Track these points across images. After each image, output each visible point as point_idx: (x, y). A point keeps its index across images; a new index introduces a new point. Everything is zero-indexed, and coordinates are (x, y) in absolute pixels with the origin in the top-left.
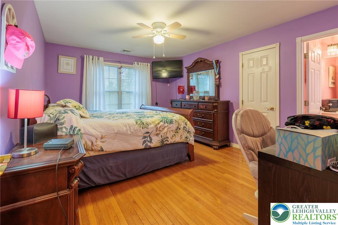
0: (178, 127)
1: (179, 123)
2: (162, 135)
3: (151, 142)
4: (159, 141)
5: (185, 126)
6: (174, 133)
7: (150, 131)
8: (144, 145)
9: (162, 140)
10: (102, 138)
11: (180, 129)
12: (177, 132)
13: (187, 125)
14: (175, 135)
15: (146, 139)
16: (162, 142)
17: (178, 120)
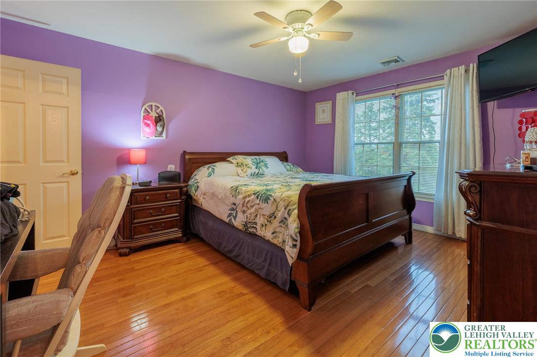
0: (274, 213)
1: (278, 206)
2: (248, 215)
3: (235, 218)
4: (242, 223)
5: (286, 215)
6: (266, 221)
7: (237, 202)
8: (229, 218)
9: (246, 223)
10: (204, 194)
11: (275, 217)
12: (270, 221)
13: (289, 216)
14: (266, 225)
15: (232, 212)
16: (245, 226)
17: (279, 200)
